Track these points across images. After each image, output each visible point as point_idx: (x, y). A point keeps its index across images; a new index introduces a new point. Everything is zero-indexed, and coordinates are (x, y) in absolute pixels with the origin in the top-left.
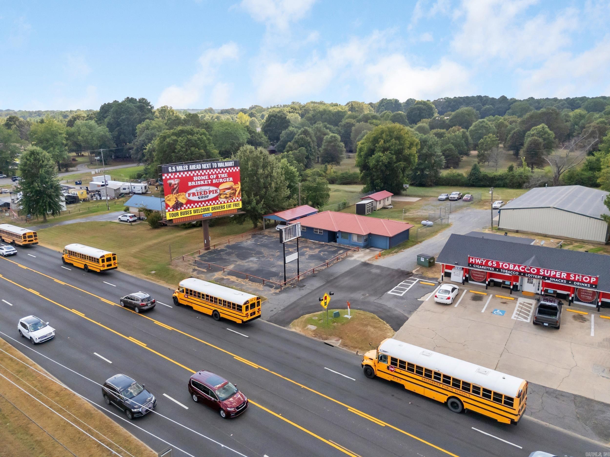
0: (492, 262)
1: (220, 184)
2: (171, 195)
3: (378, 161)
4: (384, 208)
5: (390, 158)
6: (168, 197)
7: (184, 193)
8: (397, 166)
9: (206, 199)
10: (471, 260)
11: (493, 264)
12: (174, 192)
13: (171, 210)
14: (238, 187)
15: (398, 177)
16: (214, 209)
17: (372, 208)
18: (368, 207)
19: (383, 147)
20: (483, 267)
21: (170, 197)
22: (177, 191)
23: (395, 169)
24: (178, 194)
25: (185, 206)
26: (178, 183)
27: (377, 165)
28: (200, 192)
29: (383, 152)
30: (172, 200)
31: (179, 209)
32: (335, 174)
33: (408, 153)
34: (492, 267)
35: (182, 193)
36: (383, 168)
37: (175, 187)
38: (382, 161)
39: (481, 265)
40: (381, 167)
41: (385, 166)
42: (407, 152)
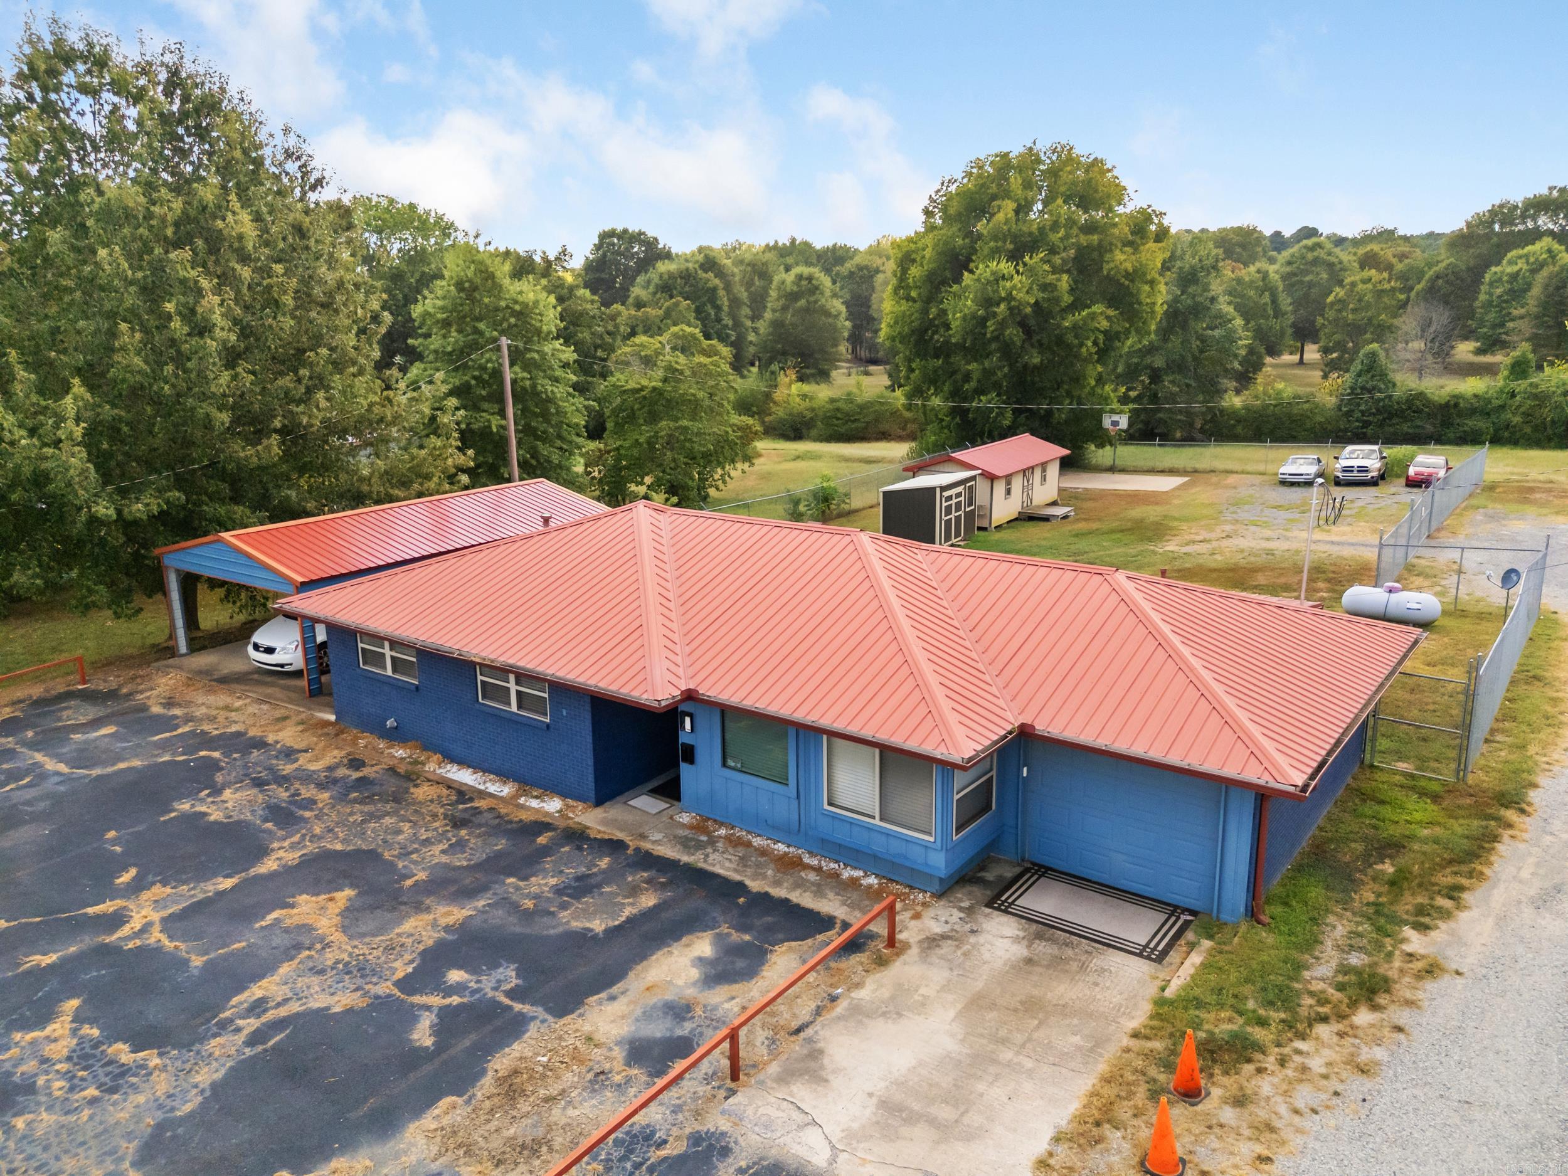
3: (988, 302)
4: (1028, 518)
5: (1044, 287)
8: (1075, 327)
15: (1077, 380)
17: (970, 516)
18: (948, 510)
19: (1015, 238)
23: (1070, 338)
27: (983, 321)
29: (1015, 256)
32: (807, 403)
33: (1129, 267)
36: (1013, 333)
38: (1010, 297)
40: (1002, 324)
41: (1023, 324)
42: (1122, 259)
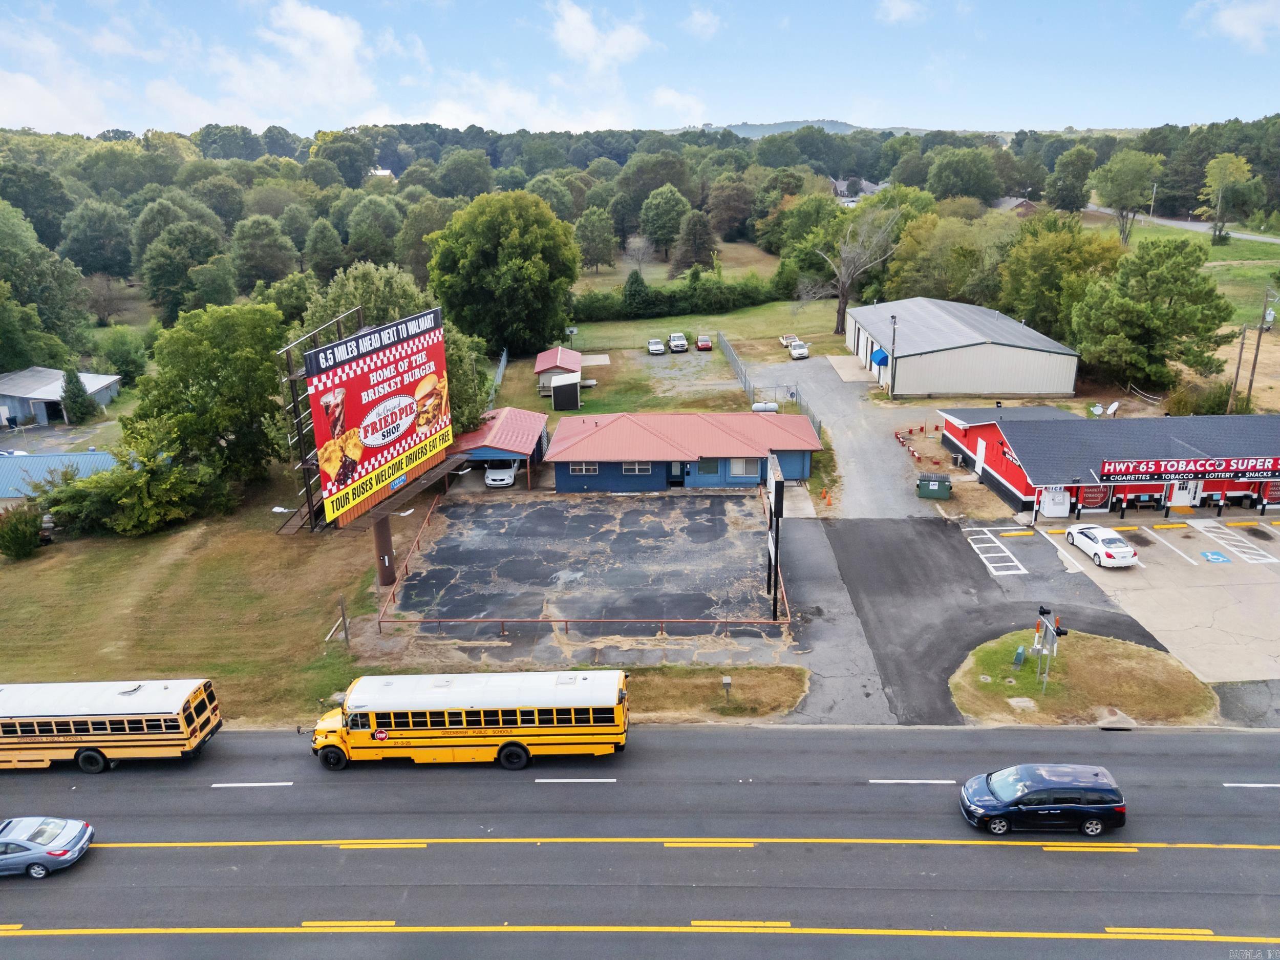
0: (1147, 465)
1: (416, 383)
2: (332, 442)
3: (518, 280)
5: (541, 271)
6: (326, 449)
7: (355, 429)
9: (397, 434)
10: (1107, 467)
11: (1148, 468)
12: (337, 432)
13: (334, 490)
14: (444, 387)
15: (555, 313)
16: (410, 459)
19: (522, 246)
20: (1129, 477)
21: (330, 449)
22: (342, 427)
24: (344, 436)
25: (359, 468)
26: (342, 402)
27: (516, 290)
28: (385, 418)
30: (333, 457)
31: (349, 481)
34: (1146, 473)
35: (352, 431)
37: (337, 414)
39: (1127, 472)
42: (564, 253)
